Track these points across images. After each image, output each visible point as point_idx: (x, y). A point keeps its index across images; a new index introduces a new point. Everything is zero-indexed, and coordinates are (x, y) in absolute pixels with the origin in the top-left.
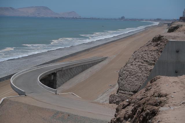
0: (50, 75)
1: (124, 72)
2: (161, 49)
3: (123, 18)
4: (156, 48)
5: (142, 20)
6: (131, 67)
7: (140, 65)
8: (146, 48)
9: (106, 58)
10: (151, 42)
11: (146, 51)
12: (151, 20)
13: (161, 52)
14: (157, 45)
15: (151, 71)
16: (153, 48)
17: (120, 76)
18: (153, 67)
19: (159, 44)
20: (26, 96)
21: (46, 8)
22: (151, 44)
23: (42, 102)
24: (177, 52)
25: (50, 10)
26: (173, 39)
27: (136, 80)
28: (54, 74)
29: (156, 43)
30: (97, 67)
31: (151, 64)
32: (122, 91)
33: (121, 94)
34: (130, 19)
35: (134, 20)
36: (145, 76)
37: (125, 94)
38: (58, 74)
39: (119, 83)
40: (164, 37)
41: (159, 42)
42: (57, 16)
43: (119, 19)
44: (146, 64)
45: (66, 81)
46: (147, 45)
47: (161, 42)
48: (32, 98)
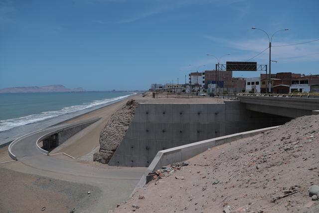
0: (52, 136)
1: (104, 133)
3: (114, 90)
4: (130, 110)
5: (126, 91)
6: (110, 128)
7: (117, 126)
8: (122, 111)
9: (100, 118)
11: (121, 113)
12: (132, 91)
13: (134, 114)
14: (130, 108)
15: (126, 131)
16: (127, 111)
17: (101, 137)
18: (128, 127)
19: (132, 107)
20: (17, 160)
21: (61, 86)
22: (125, 107)
23: (29, 166)
24: (147, 113)
25: (64, 87)
27: (114, 140)
28: (56, 135)
29: (129, 106)
30: (93, 126)
31: (126, 125)
32: (103, 151)
33: (102, 153)
36: (121, 136)
37: (105, 152)
38: (59, 134)
39: (100, 143)
40: (136, 101)
41: (132, 105)
42: (69, 91)
44: (122, 125)
45: (67, 139)
46: (122, 109)
47: (134, 105)
48: (22, 163)
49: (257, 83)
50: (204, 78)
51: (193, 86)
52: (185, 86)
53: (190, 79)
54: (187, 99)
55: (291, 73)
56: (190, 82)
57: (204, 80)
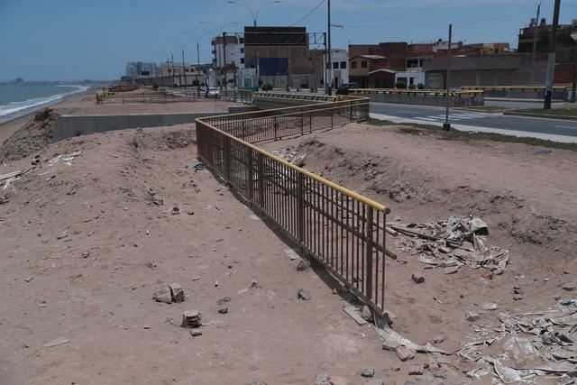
2: (51, 132)
3: (19, 80)
4: (43, 131)
5: (57, 83)
8: (26, 134)
10: (33, 122)
11: (25, 138)
12: (74, 83)
13: (51, 137)
14: (43, 126)
16: (38, 132)
19: (47, 124)
22: (33, 125)
26: (70, 113)
29: (41, 123)
34: (35, 83)
35: (44, 84)
40: (54, 111)
41: (46, 121)
43: (12, 83)
46: (27, 128)
47: (50, 120)
49: (343, 65)
50: (242, 50)
51: (223, 70)
52: (204, 69)
53: (214, 52)
54: (162, 105)
55: (405, 43)
56: (215, 60)
57: (243, 56)
